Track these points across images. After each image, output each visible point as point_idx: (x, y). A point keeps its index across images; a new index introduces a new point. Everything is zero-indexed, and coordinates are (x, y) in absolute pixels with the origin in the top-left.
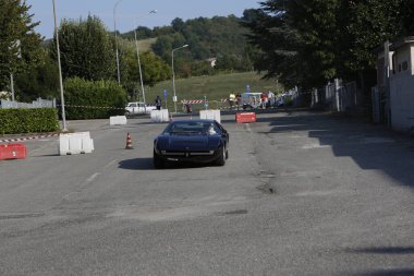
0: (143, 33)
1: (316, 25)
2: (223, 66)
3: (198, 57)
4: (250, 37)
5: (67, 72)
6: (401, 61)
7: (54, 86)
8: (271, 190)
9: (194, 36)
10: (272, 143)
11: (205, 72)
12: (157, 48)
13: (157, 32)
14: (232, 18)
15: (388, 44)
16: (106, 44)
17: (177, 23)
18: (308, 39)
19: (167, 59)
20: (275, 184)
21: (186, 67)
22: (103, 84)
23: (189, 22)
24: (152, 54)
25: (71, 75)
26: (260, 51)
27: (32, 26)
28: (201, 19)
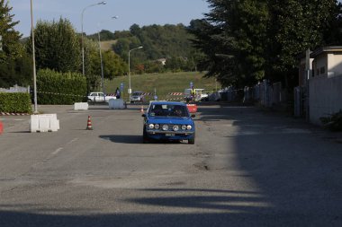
0: (105, 35)
1: (250, 34)
2: (171, 66)
3: (151, 58)
4: (195, 42)
5: (40, 65)
6: (319, 67)
7: (29, 76)
8: (206, 167)
9: (148, 40)
10: (209, 130)
11: (156, 70)
12: (117, 49)
13: (117, 35)
14: (181, 26)
15: (309, 52)
16: (74, 43)
17: (135, 29)
18: (243, 46)
19: (124, 58)
20: (210, 162)
21: (141, 66)
22: (70, 76)
23: (144, 28)
24: (113, 53)
25: (44, 67)
26: (203, 54)
27: (13, 25)
28: (155, 26)
